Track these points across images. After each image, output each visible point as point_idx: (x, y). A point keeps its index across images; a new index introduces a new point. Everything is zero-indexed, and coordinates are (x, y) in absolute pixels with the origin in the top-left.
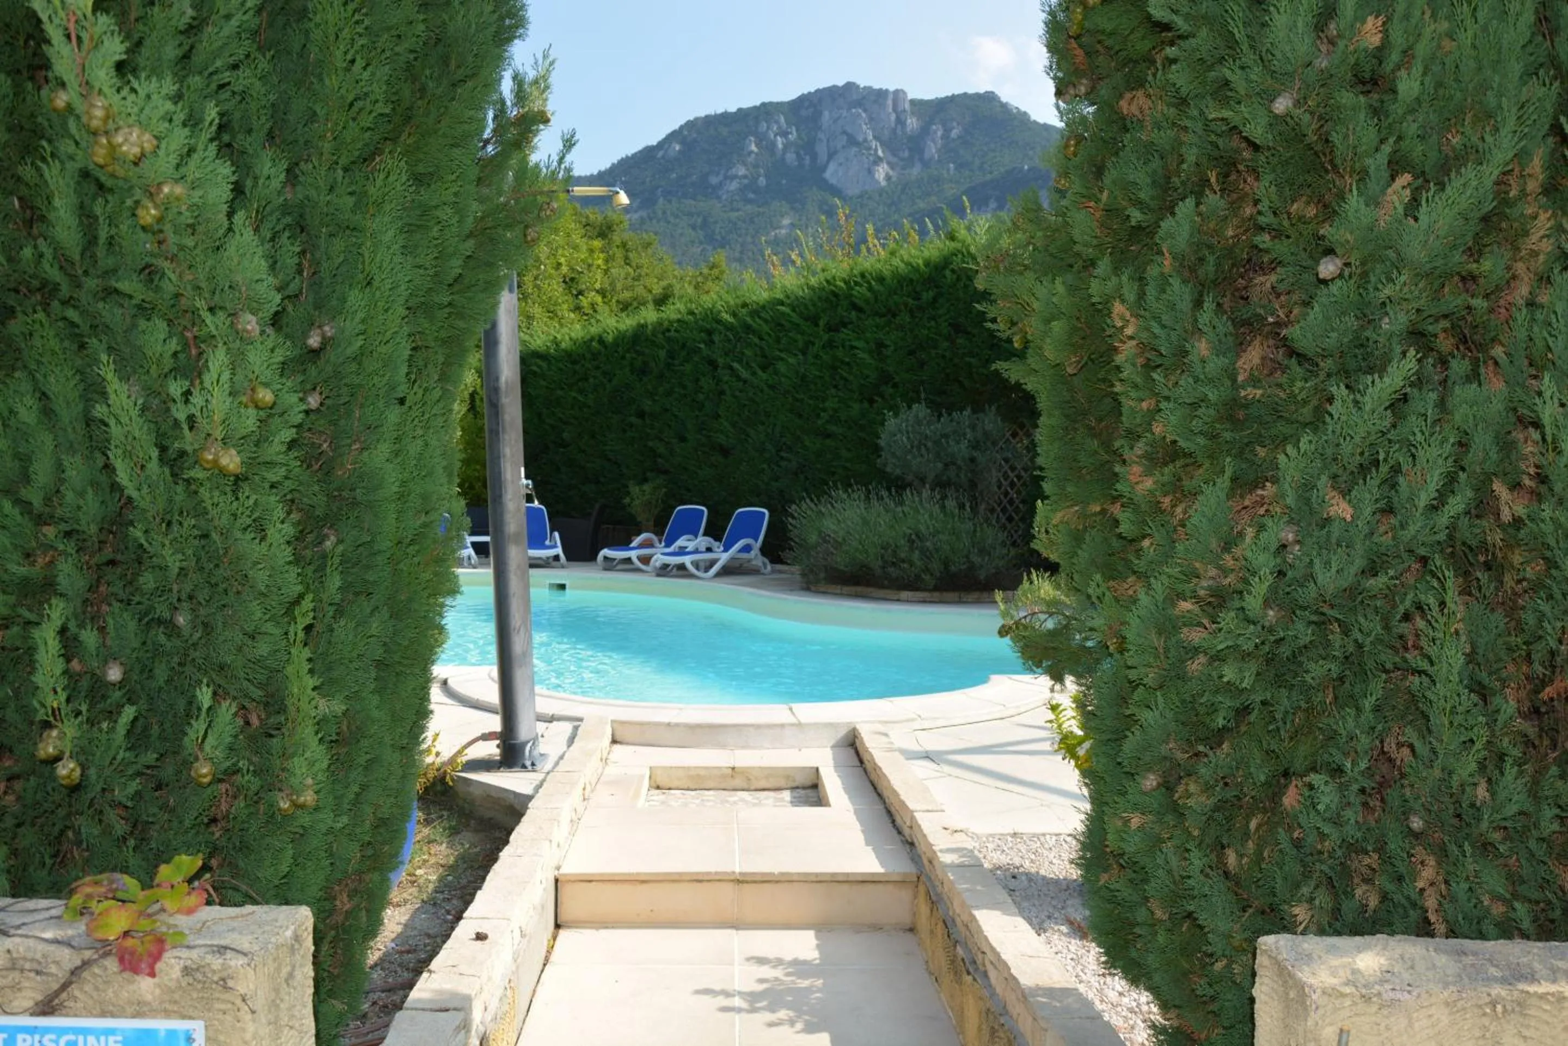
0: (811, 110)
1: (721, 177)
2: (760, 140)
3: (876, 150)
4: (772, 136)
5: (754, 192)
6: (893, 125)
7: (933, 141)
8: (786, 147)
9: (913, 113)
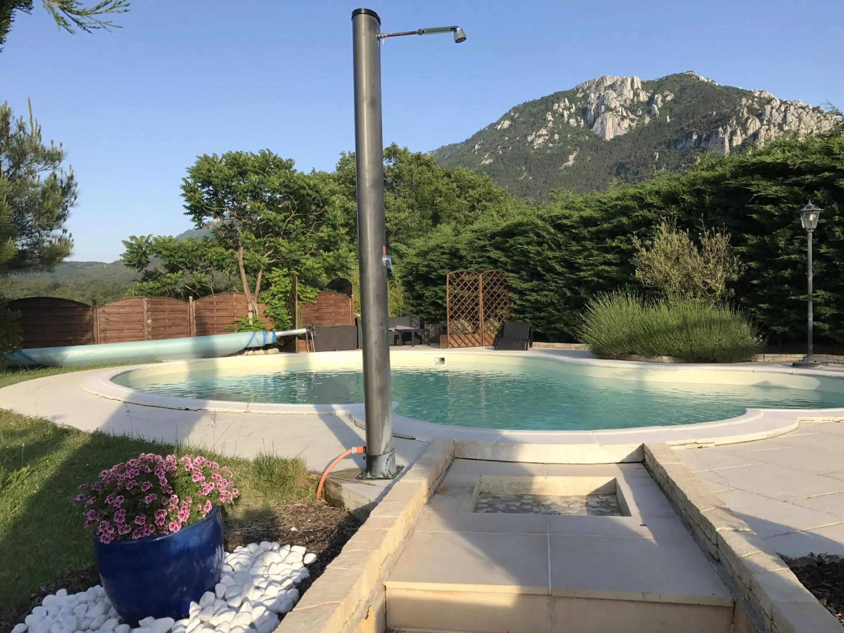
0: (583, 94)
1: (533, 136)
2: (554, 113)
3: (622, 112)
4: (561, 110)
5: (552, 143)
6: (632, 97)
7: (657, 104)
8: (570, 116)
9: (643, 89)
